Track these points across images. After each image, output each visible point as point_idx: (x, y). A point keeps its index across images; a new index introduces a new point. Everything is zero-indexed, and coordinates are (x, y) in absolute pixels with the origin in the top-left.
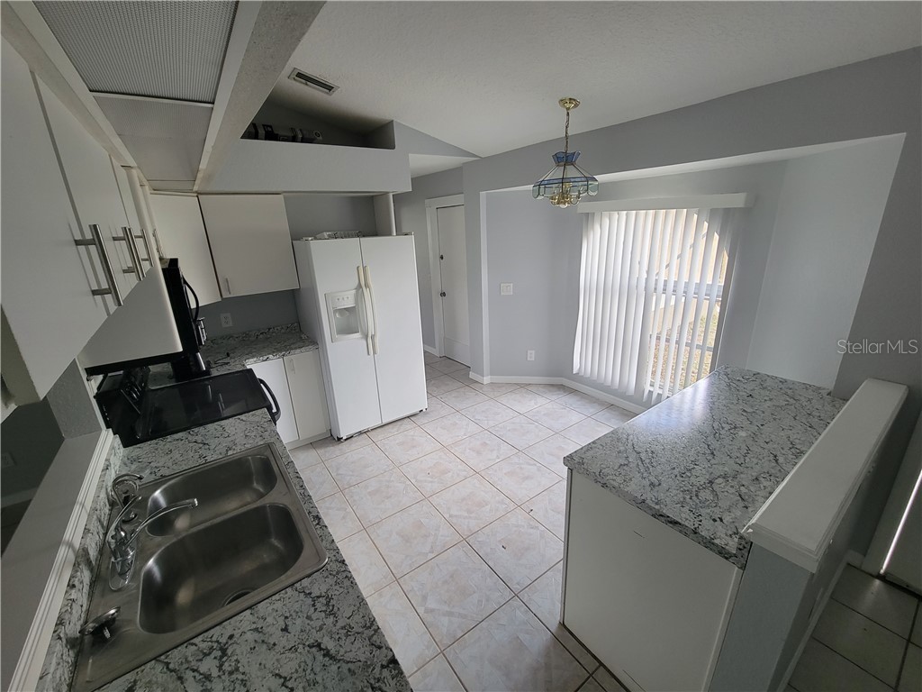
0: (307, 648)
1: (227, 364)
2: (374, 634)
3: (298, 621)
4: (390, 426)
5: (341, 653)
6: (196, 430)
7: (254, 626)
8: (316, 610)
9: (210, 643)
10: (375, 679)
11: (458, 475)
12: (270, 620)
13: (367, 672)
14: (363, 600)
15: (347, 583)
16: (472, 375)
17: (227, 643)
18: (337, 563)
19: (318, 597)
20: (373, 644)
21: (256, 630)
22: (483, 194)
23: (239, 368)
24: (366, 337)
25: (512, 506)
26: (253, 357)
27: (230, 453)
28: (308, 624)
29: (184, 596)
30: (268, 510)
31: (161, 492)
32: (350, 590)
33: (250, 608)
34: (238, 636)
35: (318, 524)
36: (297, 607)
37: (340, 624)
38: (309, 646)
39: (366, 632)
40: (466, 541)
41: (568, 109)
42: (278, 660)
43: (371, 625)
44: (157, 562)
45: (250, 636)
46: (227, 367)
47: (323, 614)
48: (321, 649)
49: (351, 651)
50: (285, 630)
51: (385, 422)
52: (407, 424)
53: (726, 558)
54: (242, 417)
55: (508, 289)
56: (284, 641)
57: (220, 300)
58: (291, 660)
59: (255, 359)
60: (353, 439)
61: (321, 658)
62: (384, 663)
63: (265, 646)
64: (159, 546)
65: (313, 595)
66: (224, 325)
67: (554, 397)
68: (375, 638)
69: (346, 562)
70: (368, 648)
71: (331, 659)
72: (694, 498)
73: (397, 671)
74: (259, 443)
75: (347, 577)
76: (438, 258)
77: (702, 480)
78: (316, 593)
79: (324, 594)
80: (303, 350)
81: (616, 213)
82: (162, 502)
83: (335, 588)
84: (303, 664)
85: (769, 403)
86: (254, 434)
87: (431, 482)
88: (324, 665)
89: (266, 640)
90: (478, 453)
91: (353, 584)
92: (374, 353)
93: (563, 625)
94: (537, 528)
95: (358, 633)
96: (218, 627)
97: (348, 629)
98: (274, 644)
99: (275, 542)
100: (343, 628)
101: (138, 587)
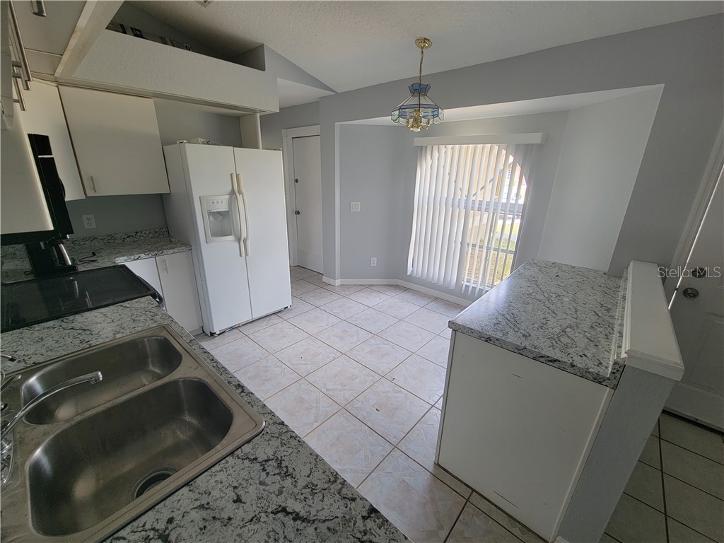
0: (271, 516)
1: (94, 261)
2: (343, 487)
3: (251, 489)
4: (259, 321)
5: (313, 512)
6: (71, 318)
7: (197, 503)
8: (268, 474)
9: (144, 533)
10: (360, 532)
11: (327, 357)
12: (216, 493)
13: (349, 526)
14: (317, 456)
15: (294, 443)
16: (325, 279)
17: (167, 528)
18: (277, 426)
19: (267, 461)
20: (344, 498)
21: (202, 507)
22: (337, 124)
23: (109, 264)
24: (239, 240)
25: (378, 377)
26: (123, 256)
27: (119, 336)
28: (264, 490)
29: (83, 488)
30: (181, 384)
31: (38, 379)
32: (300, 449)
33: (187, 484)
34: (180, 517)
35: (243, 392)
36: (244, 474)
37: (301, 483)
38: (272, 513)
39: (332, 486)
40: (345, 409)
41: (422, 48)
42: (239, 535)
43: (334, 478)
44: (46, 451)
45: (195, 515)
46: (96, 264)
47: (278, 477)
48: (288, 513)
49: (323, 509)
50: (238, 500)
51: (255, 317)
52: (274, 319)
53: (600, 383)
54: (125, 304)
55: (356, 207)
56: (240, 513)
57: (84, 197)
58: (255, 532)
59: (126, 258)
60: (226, 334)
61: (292, 522)
62: (365, 514)
63: (218, 523)
64: (45, 434)
65: (260, 460)
66: (87, 227)
67: (393, 294)
68: (344, 491)
69: (286, 423)
70: (341, 503)
71: (303, 521)
72: (558, 342)
73: (381, 520)
74: (152, 326)
75: (291, 437)
76: (293, 182)
77: (558, 330)
78: (262, 457)
79: (272, 457)
80: (176, 250)
81: (444, 146)
82: (39, 389)
83: (282, 449)
84: (271, 534)
85: (571, 280)
86: (142, 318)
87: (306, 364)
88: (297, 530)
89: (217, 516)
90: (342, 338)
91: (301, 443)
92: (246, 255)
93: (437, 465)
94: (401, 392)
95: (325, 490)
96: (150, 512)
97: (312, 487)
98: (230, 519)
99: (188, 418)
100: (306, 487)
101: (23, 485)
